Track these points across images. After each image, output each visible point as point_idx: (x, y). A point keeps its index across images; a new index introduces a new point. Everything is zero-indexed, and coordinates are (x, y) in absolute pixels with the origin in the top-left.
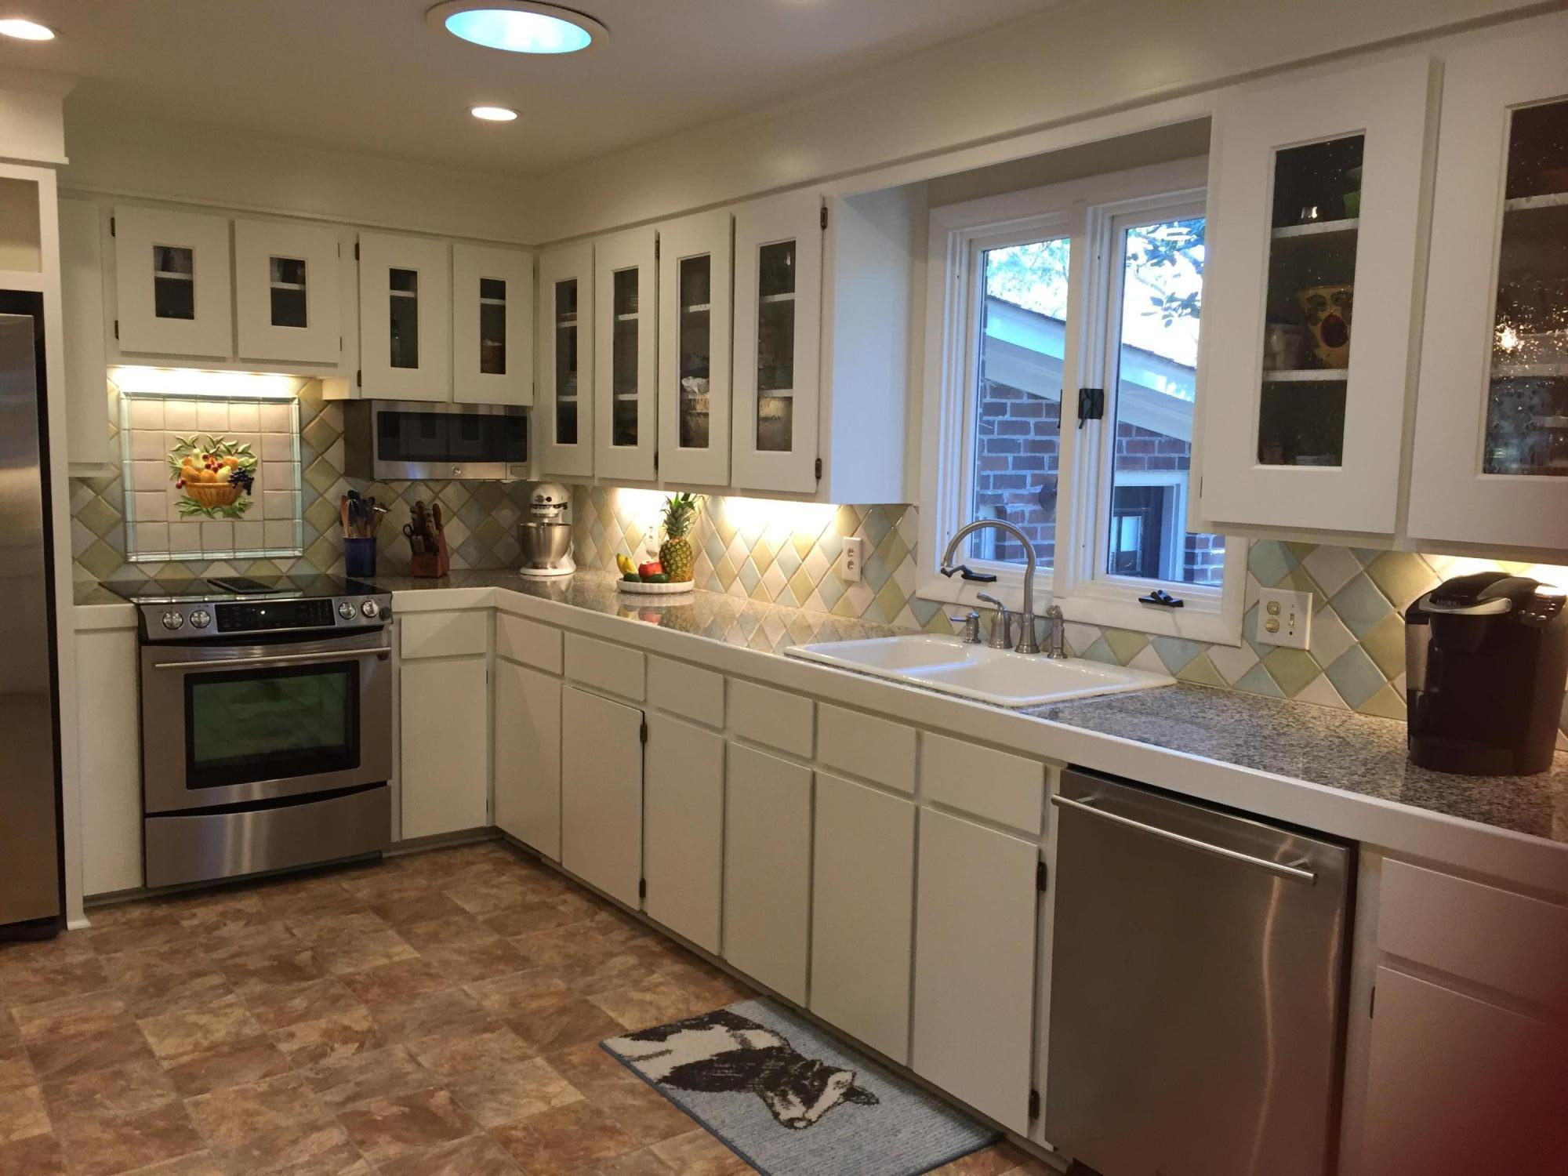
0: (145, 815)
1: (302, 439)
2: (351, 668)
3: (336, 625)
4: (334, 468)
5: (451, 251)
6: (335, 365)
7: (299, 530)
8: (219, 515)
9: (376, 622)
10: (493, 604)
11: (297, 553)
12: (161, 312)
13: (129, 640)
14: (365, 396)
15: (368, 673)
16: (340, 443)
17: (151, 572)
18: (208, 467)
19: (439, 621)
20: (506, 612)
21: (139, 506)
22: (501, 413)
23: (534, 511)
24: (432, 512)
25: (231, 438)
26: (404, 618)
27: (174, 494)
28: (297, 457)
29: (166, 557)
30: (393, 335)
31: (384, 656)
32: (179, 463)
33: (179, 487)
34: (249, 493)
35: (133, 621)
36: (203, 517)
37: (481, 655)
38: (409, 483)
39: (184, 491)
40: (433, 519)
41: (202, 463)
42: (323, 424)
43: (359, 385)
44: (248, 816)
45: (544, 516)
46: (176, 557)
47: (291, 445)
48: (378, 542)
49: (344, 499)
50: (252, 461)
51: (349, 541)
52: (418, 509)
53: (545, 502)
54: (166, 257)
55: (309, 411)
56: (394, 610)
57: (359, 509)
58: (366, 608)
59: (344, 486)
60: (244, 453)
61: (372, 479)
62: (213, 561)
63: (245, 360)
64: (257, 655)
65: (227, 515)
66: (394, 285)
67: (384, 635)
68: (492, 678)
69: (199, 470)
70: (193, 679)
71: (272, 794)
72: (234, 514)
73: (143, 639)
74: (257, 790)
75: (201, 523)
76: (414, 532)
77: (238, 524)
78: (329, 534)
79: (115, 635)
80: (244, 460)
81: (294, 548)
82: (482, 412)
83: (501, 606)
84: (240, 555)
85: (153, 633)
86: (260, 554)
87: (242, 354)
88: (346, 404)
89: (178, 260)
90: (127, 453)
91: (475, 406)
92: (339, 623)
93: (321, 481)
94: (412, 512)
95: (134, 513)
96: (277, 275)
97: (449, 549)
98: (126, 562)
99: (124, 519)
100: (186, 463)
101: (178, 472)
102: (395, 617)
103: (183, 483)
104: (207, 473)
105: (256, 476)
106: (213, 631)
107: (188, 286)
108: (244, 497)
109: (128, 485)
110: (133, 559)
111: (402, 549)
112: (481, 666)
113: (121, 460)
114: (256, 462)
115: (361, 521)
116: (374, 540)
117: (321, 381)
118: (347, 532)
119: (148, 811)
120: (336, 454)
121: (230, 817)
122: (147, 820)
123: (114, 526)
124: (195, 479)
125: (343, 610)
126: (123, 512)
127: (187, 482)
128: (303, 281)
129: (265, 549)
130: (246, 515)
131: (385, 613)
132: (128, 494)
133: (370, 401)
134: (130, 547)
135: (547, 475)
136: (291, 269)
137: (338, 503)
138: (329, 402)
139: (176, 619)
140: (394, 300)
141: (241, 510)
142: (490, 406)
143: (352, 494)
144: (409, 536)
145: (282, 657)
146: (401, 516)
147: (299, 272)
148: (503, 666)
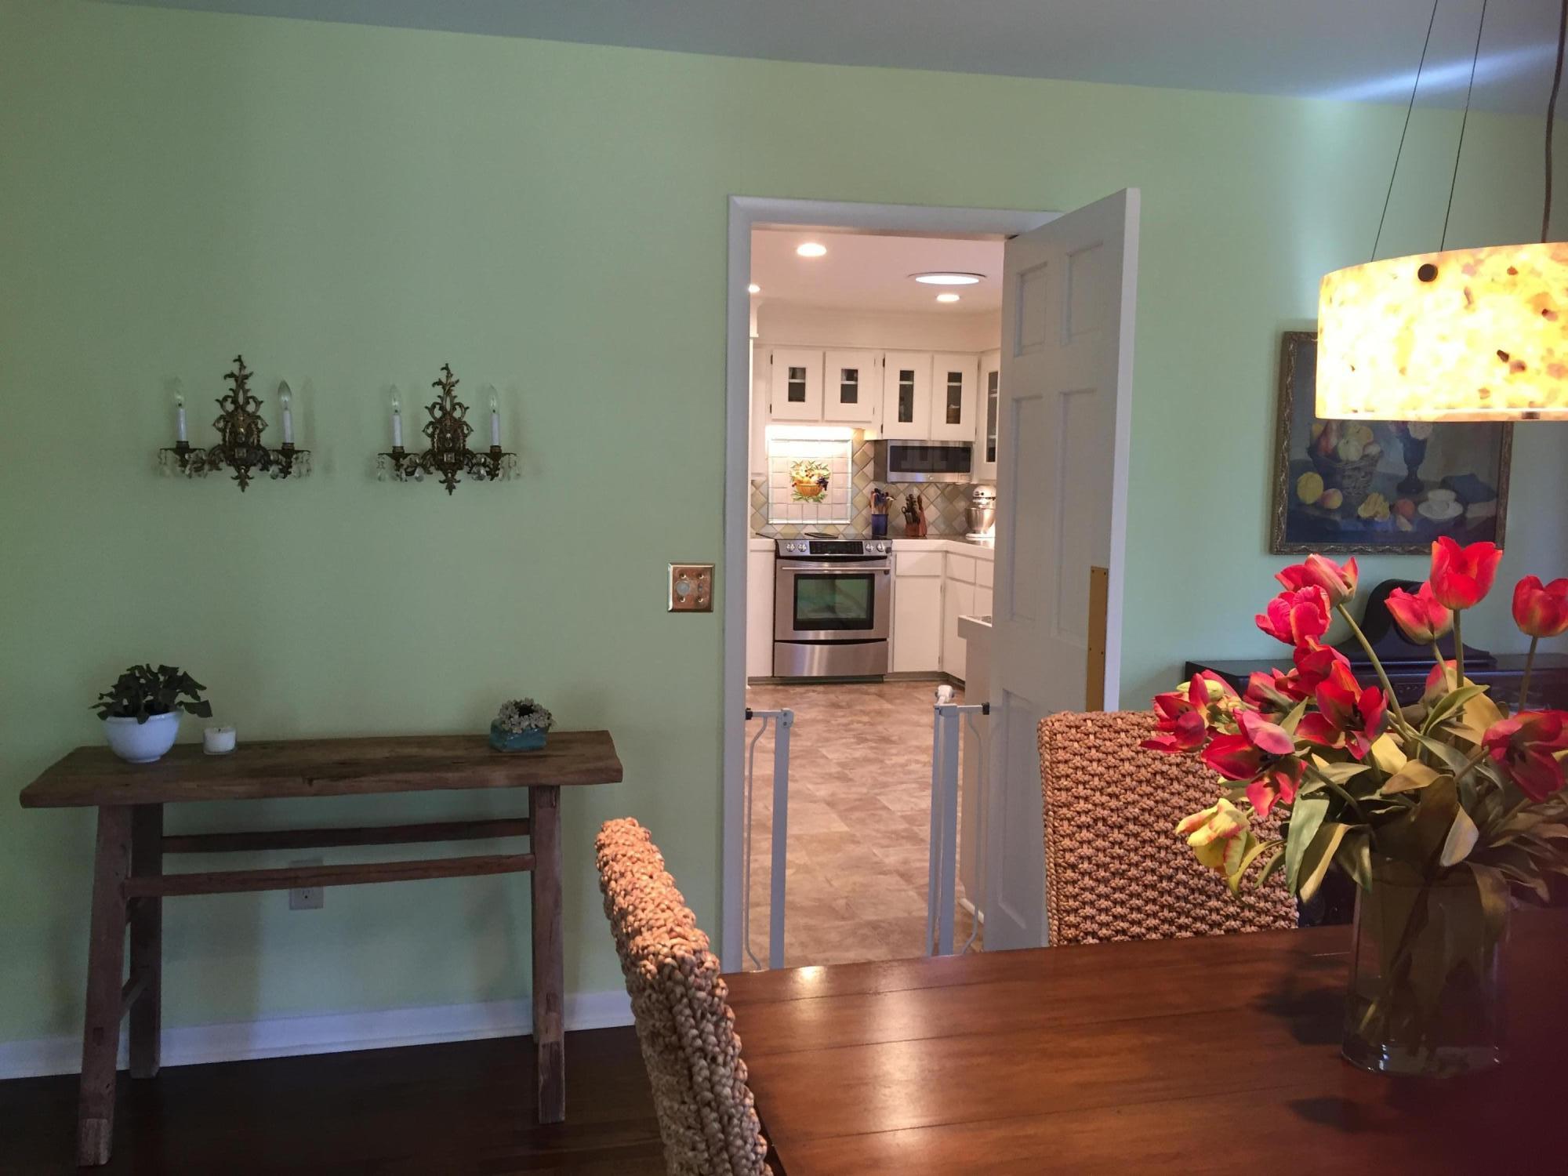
0: (775, 641)
1: (853, 461)
2: (870, 577)
3: (864, 555)
4: (867, 476)
5: (933, 358)
6: (869, 422)
7: (849, 510)
8: (811, 500)
9: (883, 554)
10: (945, 549)
11: (848, 522)
12: (791, 399)
13: (772, 556)
14: (884, 438)
15: (878, 580)
16: (872, 463)
17: (779, 528)
18: (807, 476)
19: (916, 557)
20: (952, 553)
21: (775, 496)
22: (961, 446)
23: (974, 501)
24: (917, 500)
25: (819, 461)
26: (899, 554)
27: (792, 490)
28: (850, 470)
29: (786, 522)
30: (900, 405)
31: (887, 572)
32: (794, 474)
33: (793, 486)
34: (826, 490)
35: (773, 548)
36: (803, 501)
37: (938, 576)
38: (907, 485)
39: (795, 488)
40: (917, 503)
41: (804, 474)
42: (864, 453)
43: (882, 432)
44: (817, 647)
45: (979, 504)
46: (790, 522)
47: (847, 465)
48: (889, 517)
49: (872, 493)
50: (827, 473)
51: (874, 515)
52: (910, 499)
53: (980, 496)
54: (794, 372)
55: (857, 446)
56: (893, 549)
57: (880, 498)
58: (879, 547)
59: (872, 486)
60: (824, 468)
61: (887, 482)
62: (807, 524)
63: (827, 421)
64: (826, 567)
65: (815, 500)
66: (902, 379)
67: (887, 562)
68: (943, 589)
69: (803, 477)
70: (799, 577)
71: (830, 638)
72: (818, 500)
73: (777, 556)
74: (822, 635)
75: (802, 505)
76: (907, 511)
77: (819, 506)
78: (864, 512)
79: (766, 553)
80: (825, 473)
81: (847, 519)
82: (951, 445)
83: (949, 550)
84: (820, 522)
85: (782, 554)
86: (830, 522)
87: (825, 419)
88: (876, 442)
89: (799, 374)
90: (770, 470)
91: (947, 442)
92: (866, 554)
93: (861, 484)
94: (907, 500)
95: (772, 500)
96: (845, 377)
97: (927, 522)
98: (768, 523)
99: (767, 502)
100: (797, 474)
101: (793, 478)
102: (893, 553)
103: (796, 484)
104: (806, 479)
105: (830, 481)
106: (808, 553)
107: (803, 385)
108: (823, 492)
109: (770, 486)
110: (771, 522)
111: (901, 521)
112: (938, 582)
113: (768, 472)
114: (829, 474)
115: (881, 505)
116: (886, 515)
117: (863, 430)
118: (874, 511)
119: (777, 639)
120: (870, 469)
121: (808, 647)
122: (776, 643)
123: (763, 505)
124: (801, 482)
125: (868, 547)
126: (768, 499)
127: (797, 483)
128: (856, 380)
129: (832, 519)
130: (824, 501)
131: (888, 550)
132: (770, 489)
133: (887, 440)
134: (770, 517)
135: (983, 480)
136: (851, 374)
137: (869, 496)
138: (868, 441)
139: (792, 547)
140: (901, 386)
141: (822, 498)
142: (955, 442)
143: (876, 490)
144: (904, 513)
145: (838, 569)
146: (901, 503)
147: (855, 375)
148: (949, 582)
